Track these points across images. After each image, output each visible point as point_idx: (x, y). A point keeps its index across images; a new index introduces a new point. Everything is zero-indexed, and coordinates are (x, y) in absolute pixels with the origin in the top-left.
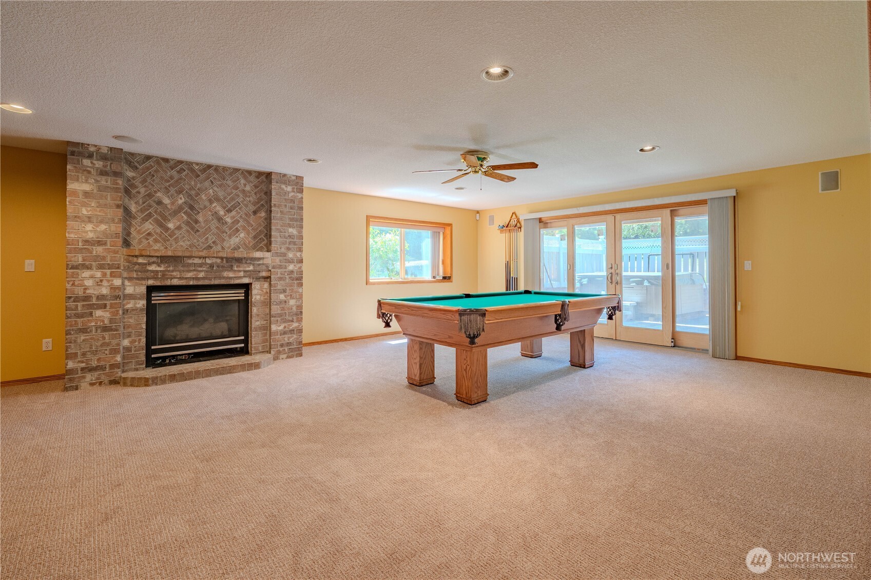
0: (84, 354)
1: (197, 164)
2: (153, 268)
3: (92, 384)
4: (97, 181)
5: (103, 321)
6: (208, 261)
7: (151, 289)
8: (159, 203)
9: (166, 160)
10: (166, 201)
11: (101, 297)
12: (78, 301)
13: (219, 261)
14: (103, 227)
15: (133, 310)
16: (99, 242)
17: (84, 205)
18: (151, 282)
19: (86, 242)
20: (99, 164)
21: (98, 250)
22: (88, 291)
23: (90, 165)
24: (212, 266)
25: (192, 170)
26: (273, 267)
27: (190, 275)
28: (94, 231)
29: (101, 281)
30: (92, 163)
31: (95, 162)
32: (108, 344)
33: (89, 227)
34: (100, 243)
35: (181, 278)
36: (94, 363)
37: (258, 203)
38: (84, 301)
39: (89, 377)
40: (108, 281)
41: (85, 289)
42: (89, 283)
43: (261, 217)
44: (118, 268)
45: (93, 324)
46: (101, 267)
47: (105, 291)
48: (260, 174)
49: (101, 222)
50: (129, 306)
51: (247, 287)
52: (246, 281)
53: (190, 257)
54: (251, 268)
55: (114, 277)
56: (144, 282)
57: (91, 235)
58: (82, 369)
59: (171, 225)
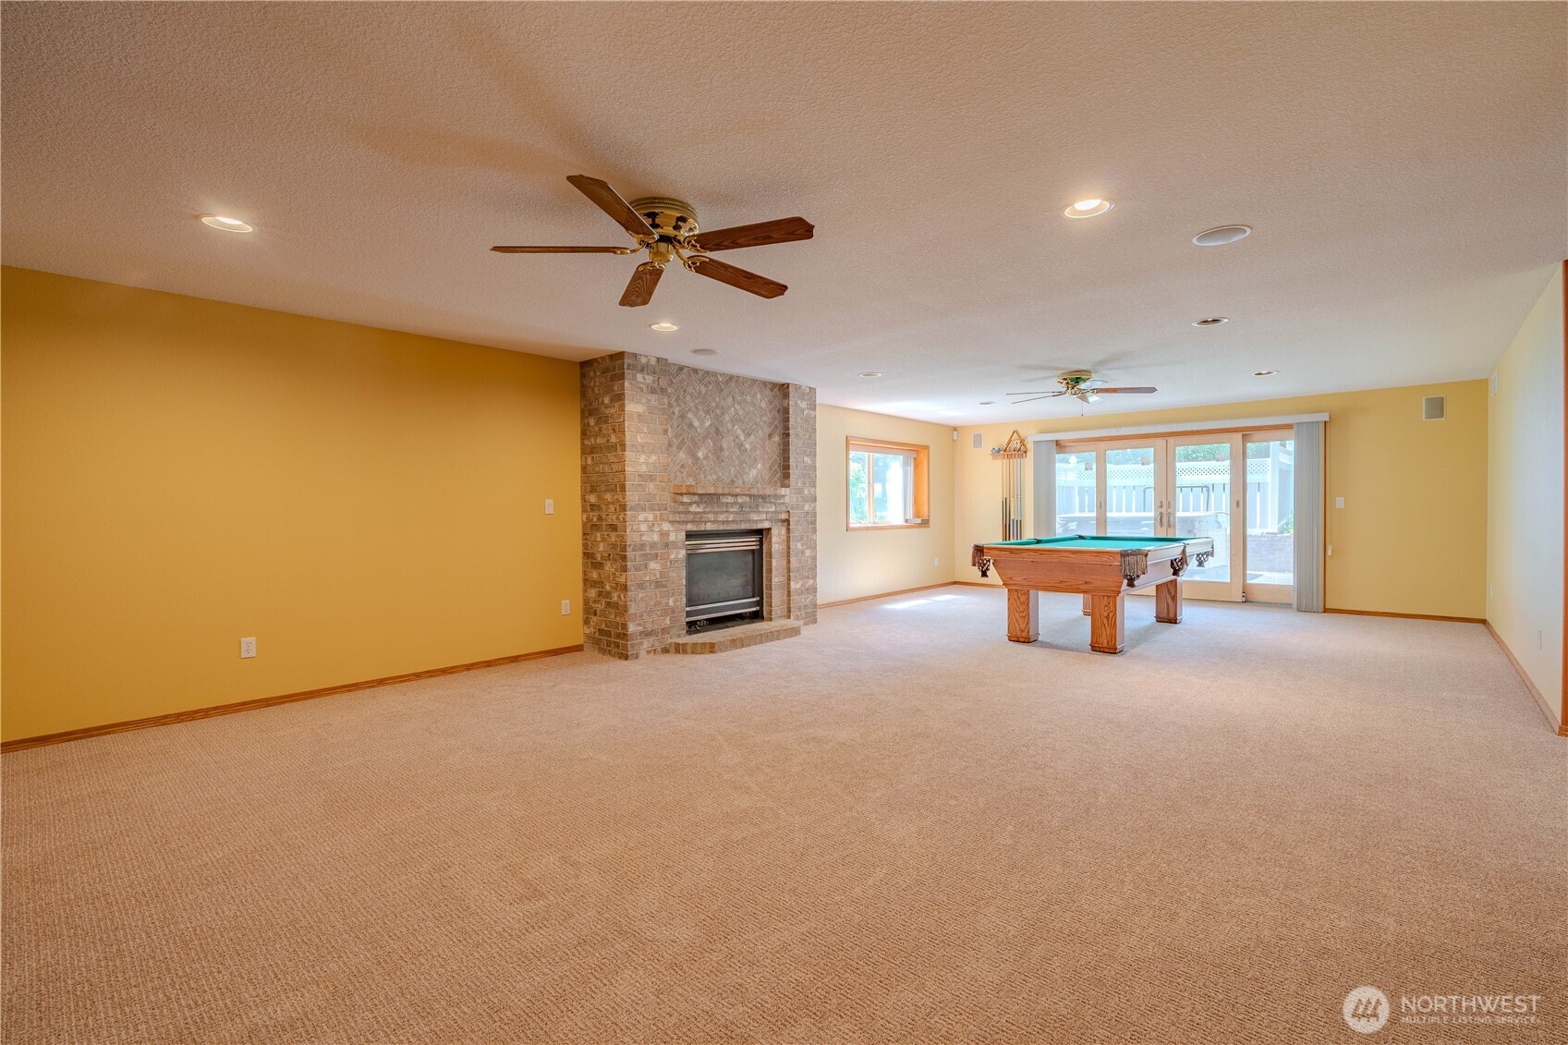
0: (641, 616)
1: (721, 375)
2: (693, 508)
3: (648, 653)
4: (649, 401)
5: (655, 575)
6: (740, 500)
7: (690, 536)
8: (691, 425)
9: (696, 371)
10: (696, 424)
11: (653, 545)
12: (636, 551)
13: (748, 499)
14: (654, 458)
15: (676, 561)
16: (651, 476)
17: (639, 431)
18: (690, 527)
19: (640, 476)
20: (649, 379)
21: (651, 486)
22: (643, 538)
23: (642, 380)
24: (741, 506)
25: (717, 383)
26: (792, 509)
27: (722, 517)
28: (647, 464)
29: (653, 525)
30: (644, 378)
31: (646, 377)
32: (660, 603)
33: (642, 458)
34: (651, 478)
35: (713, 522)
36: (649, 627)
37: (772, 423)
38: (640, 550)
39: (646, 643)
40: (659, 525)
41: (641, 535)
42: (644, 527)
43: (775, 442)
44: (666, 509)
45: (648, 579)
46: (652, 509)
47: (656, 538)
48: (774, 385)
49: (652, 452)
50: (672, 557)
51: (760, 533)
52: (766, 525)
53: (724, 495)
54: (773, 509)
55: (663, 520)
56: (684, 527)
57: (644, 468)
58: (641, 633)
59: (700, 455)
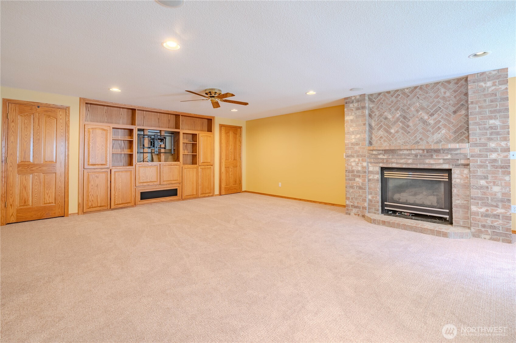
0: (352, 199)
1: (407, 89)
2: (381, 156)
3: (355, 214)
4: (355, 113)
5: (359, 184)
6: (413, 152)
7: (383, 169)
8: (386, 118)
9: (389, 92)
10: (390, 116)
11: (358, 171)
12: (350, 173)
13: (421, 152)
14: (358, 136)
15: (373, 180)
16: (357, 143)
17: (351, 126)
18: (382, 165)
19: (352, 144)
20: (356, 105)
21: (357, 148)
22: (353, 168)
23: (353, 106)
24: (416, 155)
25: (404, 94)
26: (472, 156)
27: (402, 161)
28: (355, 138)
29: (358, 163)
30: (353, 105)
31: (354, 104)
32: (361, 196)
33: (353, 137)
34: (357, 144)
35: (397, 163)
36: (356, 204)
37: (458, 104)
38: (352, 173)
39: (355, 211)
40: (361, 163)
41: (352, 167)
42: (353, 164)
43: (461, 115)
44: (365, 157)
45: (355, 185)
46: (358, 156)
47: (360, 168)
48: (458, 80)
49: (358, 134)
50: (371, 177)
51: (449, 171)
52: (446, 167)
53: (401, 150)
54: (449, 157)
55: (363, 161)
56: (377, 165)
57: (354, 141)
58: (352, 206)
59: (392, 131)
